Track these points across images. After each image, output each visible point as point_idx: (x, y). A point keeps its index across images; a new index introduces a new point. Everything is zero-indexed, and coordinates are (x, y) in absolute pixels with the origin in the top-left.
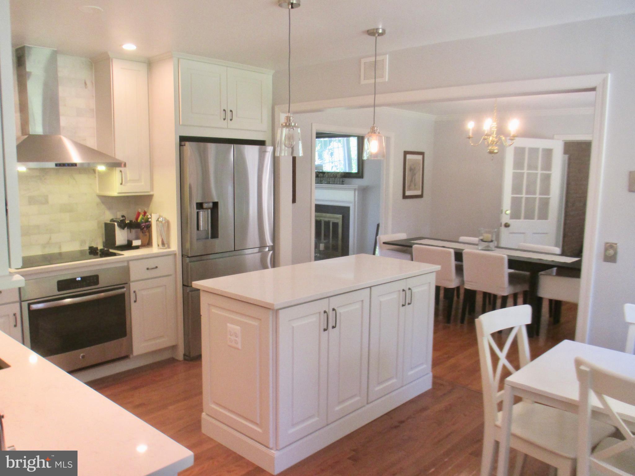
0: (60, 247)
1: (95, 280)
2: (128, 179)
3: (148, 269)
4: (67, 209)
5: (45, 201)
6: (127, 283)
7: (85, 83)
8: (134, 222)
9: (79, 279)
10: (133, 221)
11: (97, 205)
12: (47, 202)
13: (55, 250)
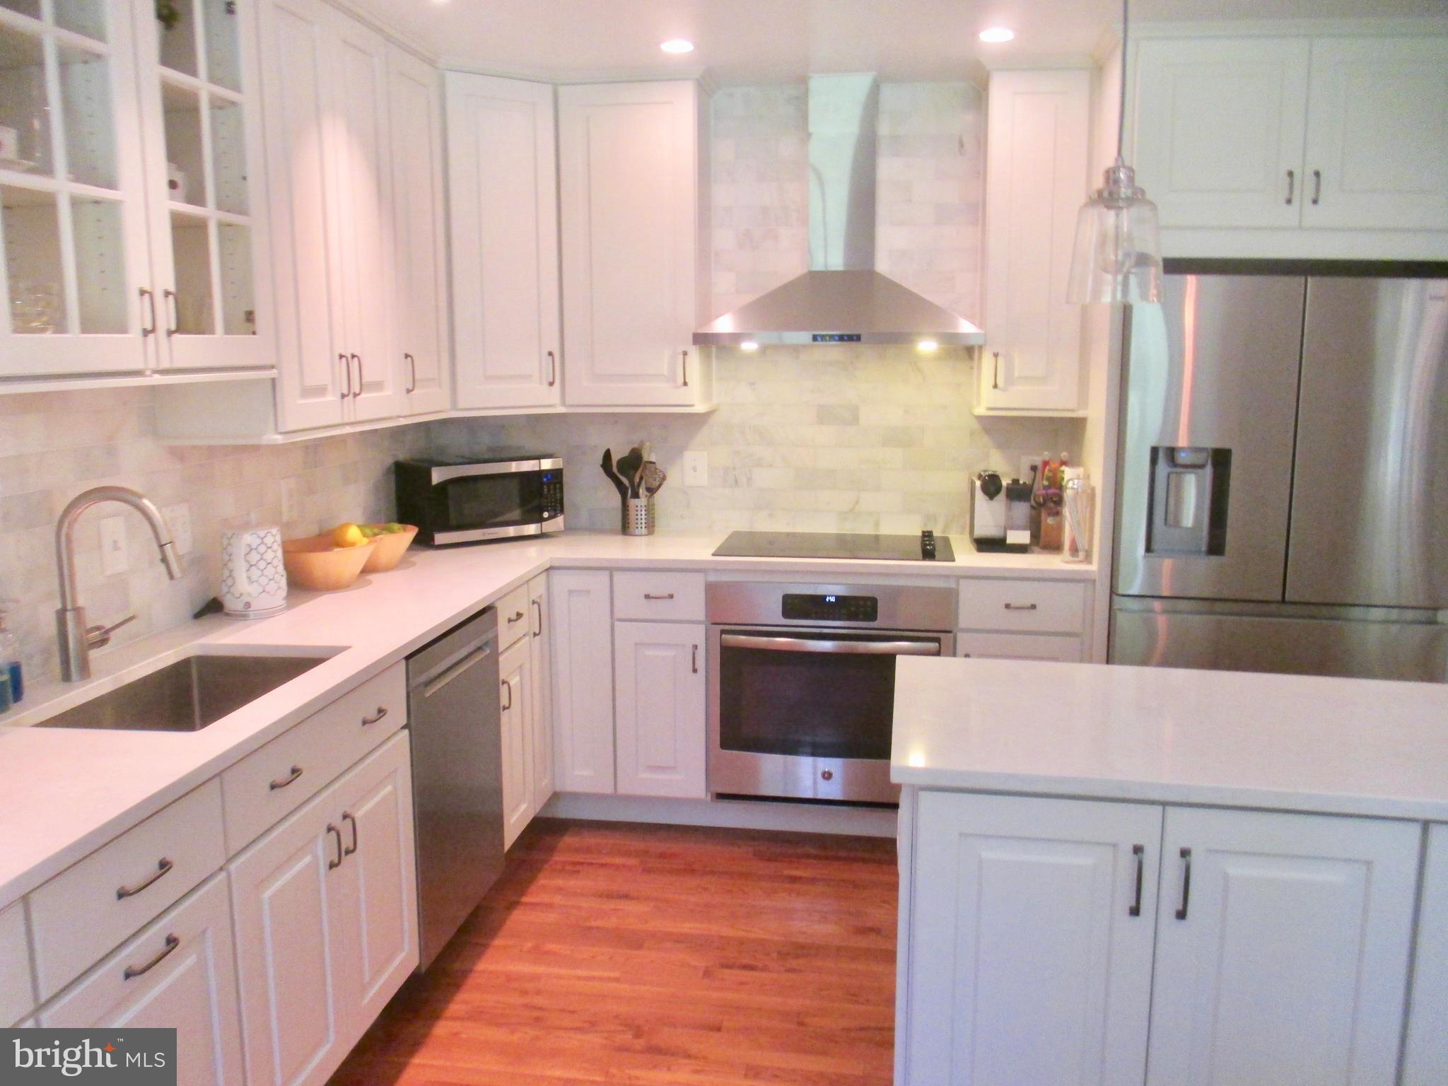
0: (877, 524)
1: (869, 610)
2: (1016, 374)
3: (1008, 606)
4: (898, 438)
5: (852, 417)
6: (950, 632)
7: (961, 145)
8: (1025, 483)
9: (833, 599)
10: (1021, 482)
11: (972, 433)
12: (855, 420)
13: (866, 529)
